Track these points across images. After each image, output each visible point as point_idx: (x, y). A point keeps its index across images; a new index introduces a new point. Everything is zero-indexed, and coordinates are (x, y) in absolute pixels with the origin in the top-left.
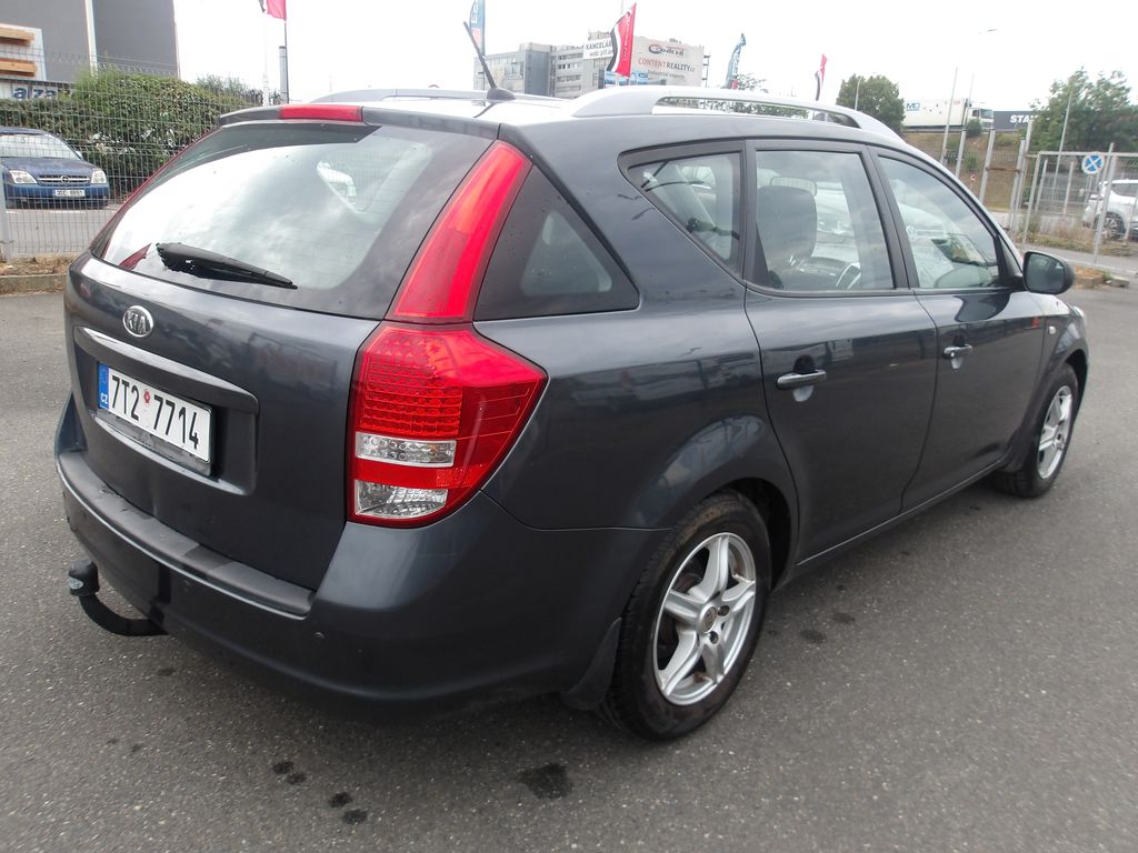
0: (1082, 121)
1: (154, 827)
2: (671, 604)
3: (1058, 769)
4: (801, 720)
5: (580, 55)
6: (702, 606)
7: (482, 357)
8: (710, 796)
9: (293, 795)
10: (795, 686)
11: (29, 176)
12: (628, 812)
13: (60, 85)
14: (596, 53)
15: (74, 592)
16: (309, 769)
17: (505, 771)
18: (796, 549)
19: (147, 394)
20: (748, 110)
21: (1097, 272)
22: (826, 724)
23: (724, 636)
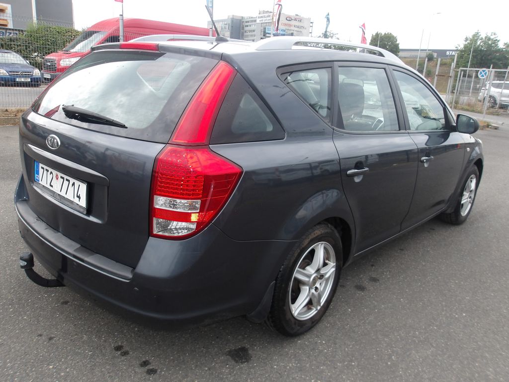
0: (478, 55)
1: (59, 376)
2: (297, 274)
3: (471, 350)
4: (355, 327)
5: (255, 21)
6: (311, 275)
7: (213, 162)
8: (314, 362)
9: (123, 361)
10: (352, 311)
11: (5, 72)
12: (277, 369)
13: (19, 30)
14: (262, 20)
15: (22, 267)
16: (131, 349)
17: (221, 350)
18: (354, 248)
19: (57, 175)
20: (330, 47)
21: (485, 122)
22: (367, 329)
23: (321, 288)
